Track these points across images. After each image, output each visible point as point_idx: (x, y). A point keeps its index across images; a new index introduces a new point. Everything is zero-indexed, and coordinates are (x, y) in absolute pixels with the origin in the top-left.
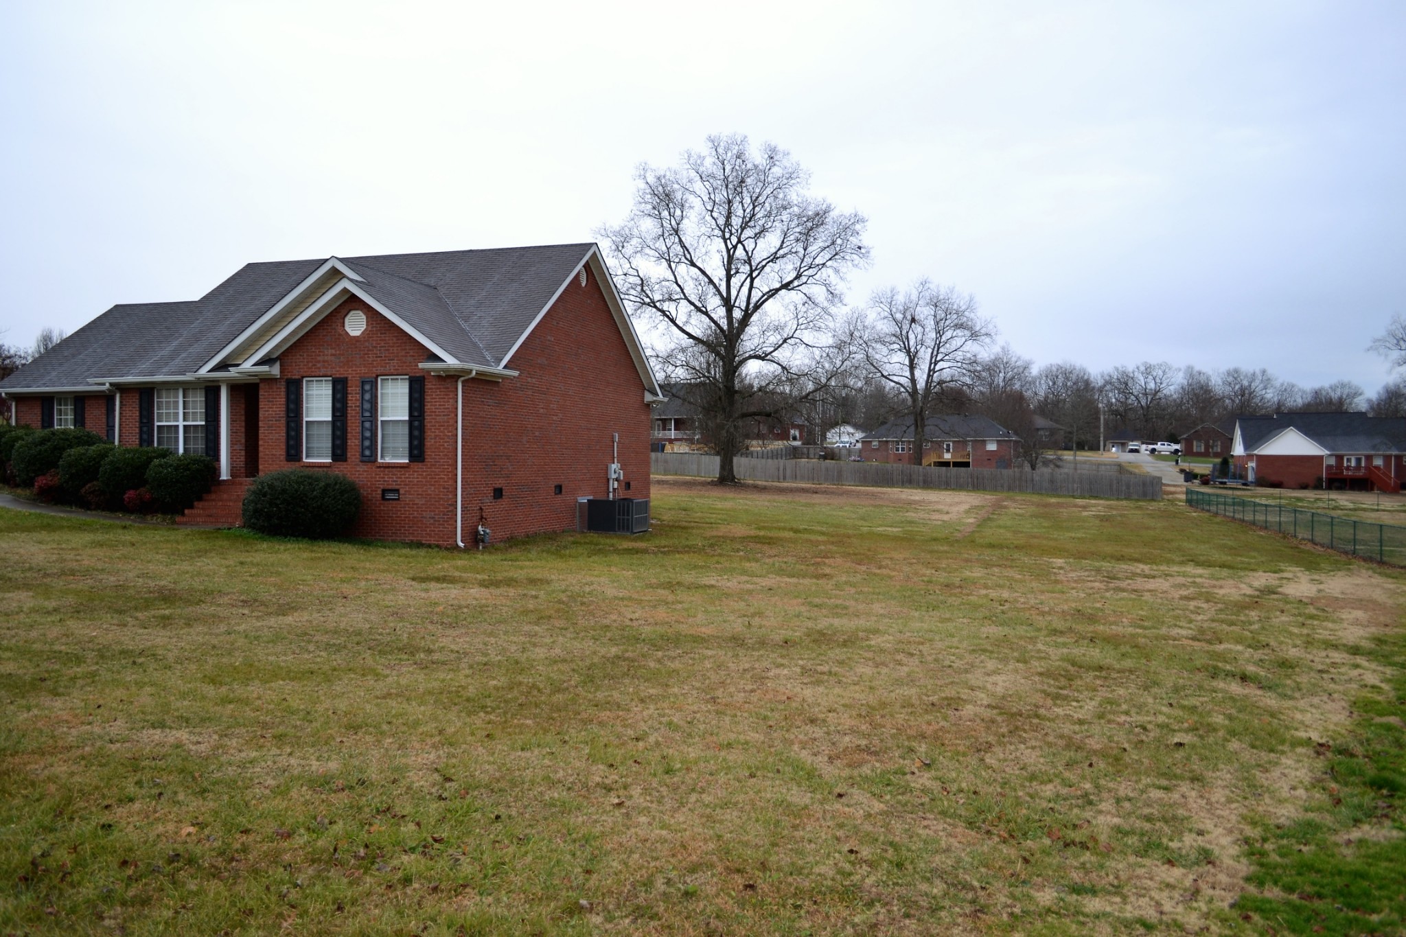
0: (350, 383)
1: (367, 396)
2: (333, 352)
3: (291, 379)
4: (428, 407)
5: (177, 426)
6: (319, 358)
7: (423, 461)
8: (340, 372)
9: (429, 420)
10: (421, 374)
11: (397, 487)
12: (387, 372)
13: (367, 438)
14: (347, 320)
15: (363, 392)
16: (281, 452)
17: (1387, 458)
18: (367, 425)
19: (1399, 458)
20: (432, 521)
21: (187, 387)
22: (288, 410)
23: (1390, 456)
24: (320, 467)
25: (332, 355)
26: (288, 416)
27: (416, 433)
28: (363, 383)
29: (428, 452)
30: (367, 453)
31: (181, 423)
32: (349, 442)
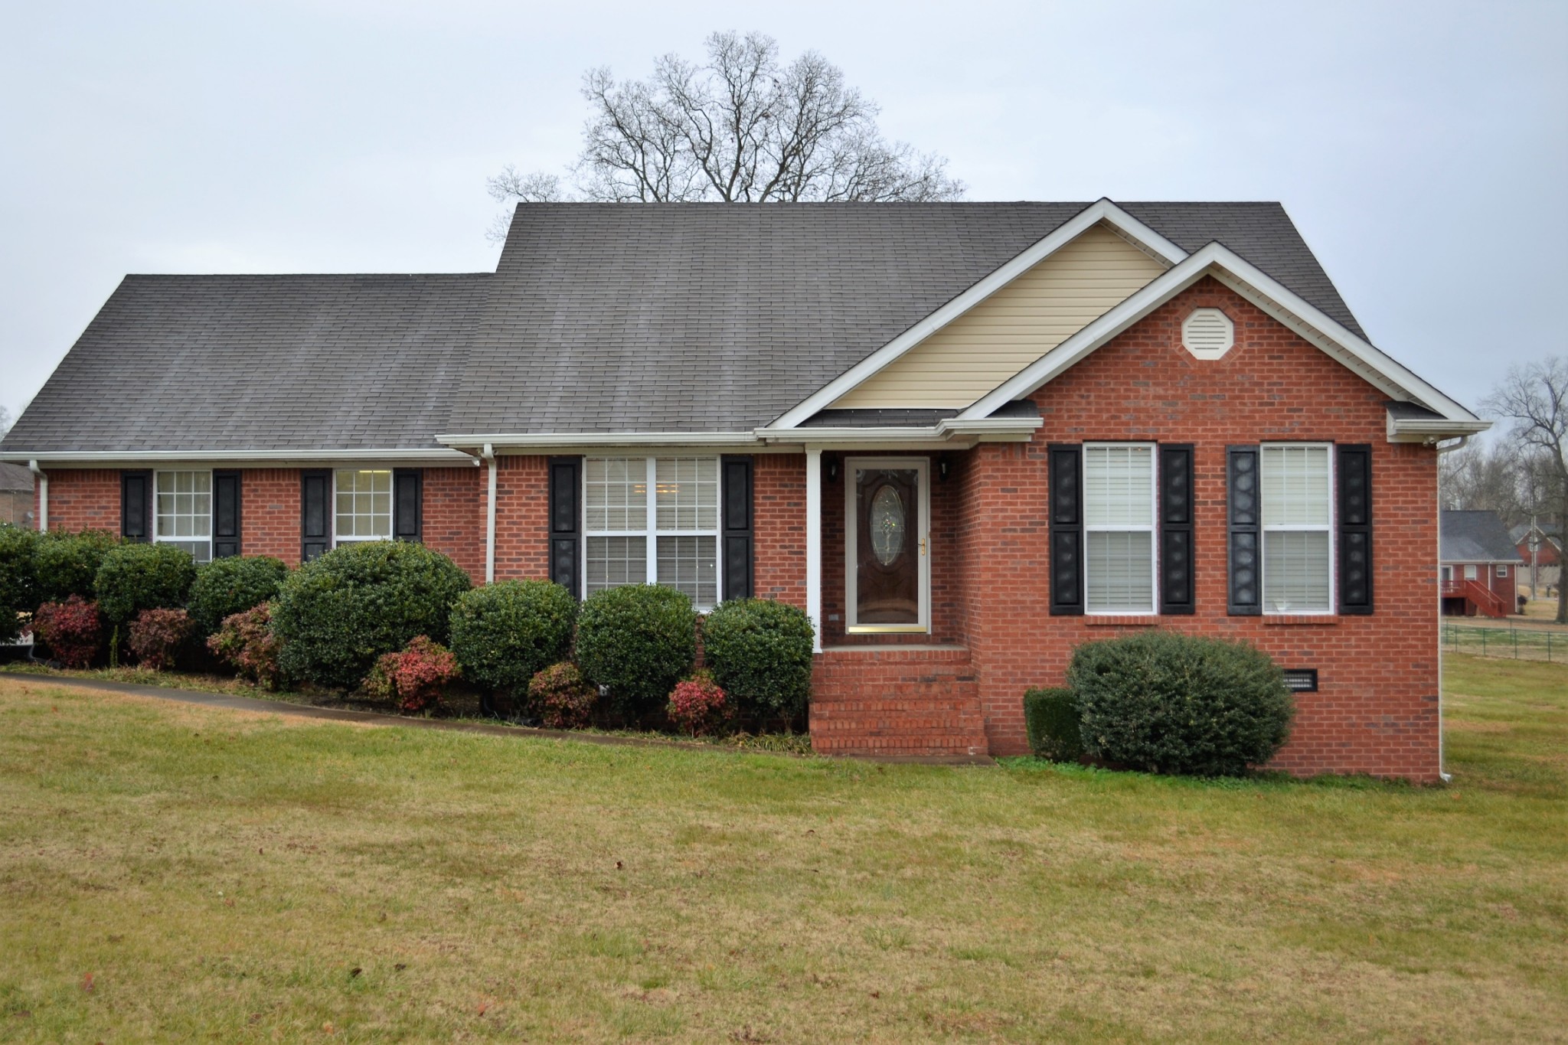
0: (1199, 456)
1: (1244, 483)
2: (1160, 391)
3: (1062, 445)
4: (1379, 505)
5: (643, 539)
6: (1124, 403)
7: (1370, 613)
8: (1178, 434)
9: (1381, 530)
10: (1363, 440)
11: (1312, 665)
12: (1286, 435)
13: (1244, 567)
14: (1186, 328)
15: (1236, 474)
16: (1038, 593)
17: (1482, 568)
18: (1245, 540)
19: (1494, 566)
20: (1390, 732)
21: (666, 455)
22: (1055, 508)
23: (1486, 566)
24: (1129, 626)
25: (1157, 397)
26: (1054, 522)
27: (1357, 557)
28: (1235, 455)
29: (1380, 596)
30: (1245, 596)
31: (651, 533)
32: (1200, 576)
